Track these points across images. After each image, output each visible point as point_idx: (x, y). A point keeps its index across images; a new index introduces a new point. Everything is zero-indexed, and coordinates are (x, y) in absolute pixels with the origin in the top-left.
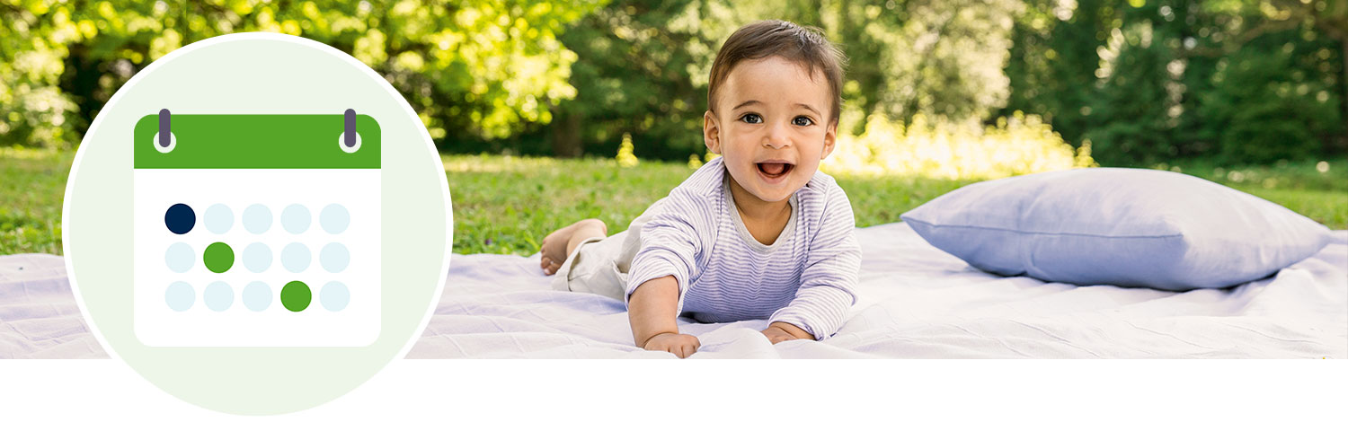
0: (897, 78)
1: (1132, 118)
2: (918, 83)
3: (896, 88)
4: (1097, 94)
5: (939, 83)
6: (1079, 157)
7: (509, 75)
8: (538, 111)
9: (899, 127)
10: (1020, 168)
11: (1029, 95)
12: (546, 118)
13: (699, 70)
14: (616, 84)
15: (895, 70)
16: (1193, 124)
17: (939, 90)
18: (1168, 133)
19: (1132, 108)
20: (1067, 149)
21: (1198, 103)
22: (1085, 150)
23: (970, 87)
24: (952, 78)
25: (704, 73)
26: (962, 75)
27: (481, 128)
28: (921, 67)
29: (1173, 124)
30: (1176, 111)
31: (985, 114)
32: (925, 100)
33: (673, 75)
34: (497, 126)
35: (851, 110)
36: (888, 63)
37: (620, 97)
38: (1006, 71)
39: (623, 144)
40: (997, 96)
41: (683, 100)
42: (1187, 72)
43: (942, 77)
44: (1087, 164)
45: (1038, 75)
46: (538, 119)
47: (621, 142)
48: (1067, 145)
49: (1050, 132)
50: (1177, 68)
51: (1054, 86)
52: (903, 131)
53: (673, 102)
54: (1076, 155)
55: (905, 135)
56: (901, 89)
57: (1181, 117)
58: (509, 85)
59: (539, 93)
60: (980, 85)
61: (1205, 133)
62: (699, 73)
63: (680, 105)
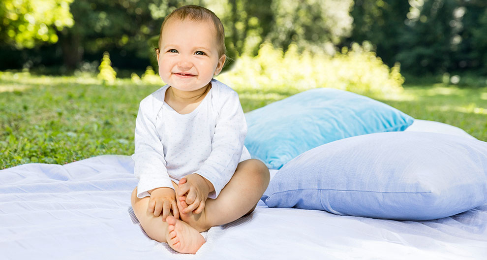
0: (283, 16)
1: (428, 45)
2: (296, 19)
3: (282, 23)
4: (408, 29)
5: (309, 20)
6: (392, 73)
7: (29, 10)
8: (49, 34)
9: (279, 52)
10: (355, 80)
11: (365, 29)
12: (54, 39)
13: (157, 8)
14: (103, 15)
15: (281, 11)
16: (466, 48)
17: (309, 24)
18: (451, 54)
19: (429, 38)
20: (385, 68)
21: (471, 35)
22: (396, 69)
23: (328, 23)
24: (317, 18)
25: (160, 10)
26: (323, 16)
27: (14, 42)
28: (298, 9)
29: (454, 49)
30: (457, 40)
31: (337, 40)
32: (300, 31)
33: (139, 11)
34: (25, 40)
35: (253, 36)
36: (277, 7)
37: (106, 23)
38: (351, 13)
39: (103, 59)
40: (344, 29)
41: (147, 26)
42: (465, 16)
43: (310, 16)
44: (397, 78)
45: (372, 16)
46: (49, 39)
47: (102, 58)
48: (385, 65)
49: (375, 57)
50: (460, 13)
51: (381, 23)
52: (282, 55)
53: (140, 28)
54: (390, 72)
55: (283, 57)
56: (284, 24)
57: (459, 45)
58: (29, 18)
59: (49, 22)
60: (335, 23)
61: (473, 55)
62: (157, 10)
63: (145, 30)
